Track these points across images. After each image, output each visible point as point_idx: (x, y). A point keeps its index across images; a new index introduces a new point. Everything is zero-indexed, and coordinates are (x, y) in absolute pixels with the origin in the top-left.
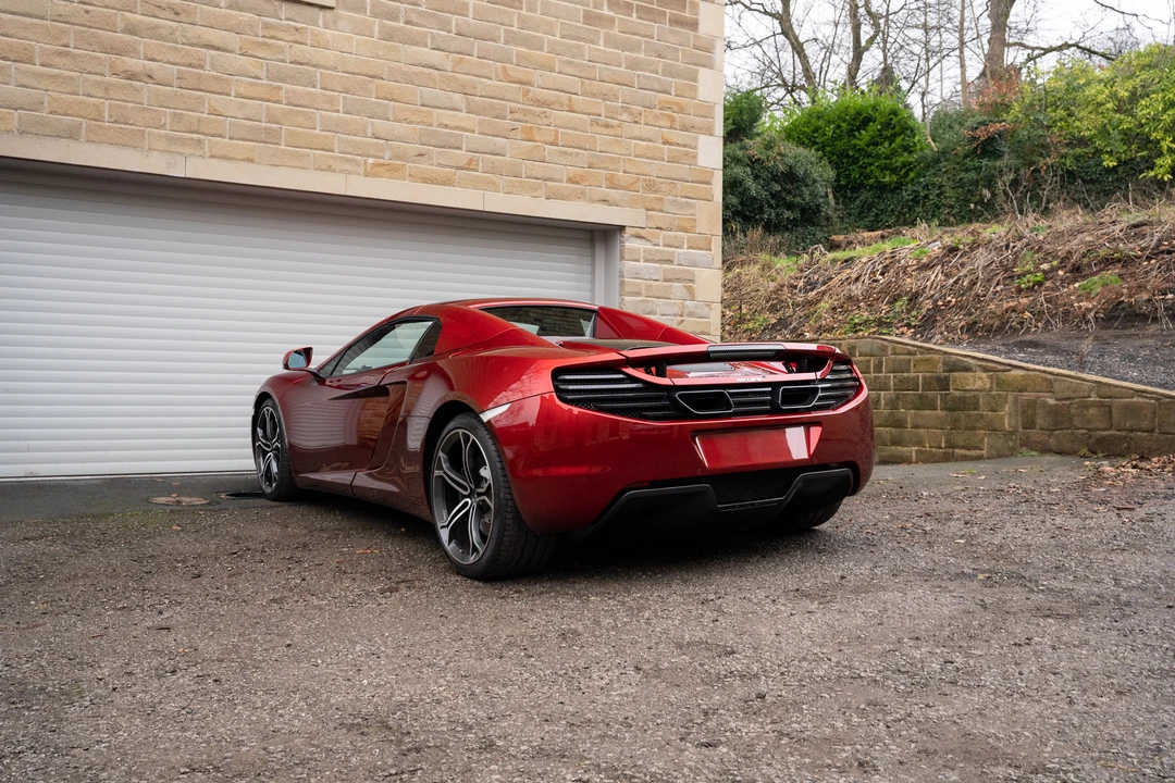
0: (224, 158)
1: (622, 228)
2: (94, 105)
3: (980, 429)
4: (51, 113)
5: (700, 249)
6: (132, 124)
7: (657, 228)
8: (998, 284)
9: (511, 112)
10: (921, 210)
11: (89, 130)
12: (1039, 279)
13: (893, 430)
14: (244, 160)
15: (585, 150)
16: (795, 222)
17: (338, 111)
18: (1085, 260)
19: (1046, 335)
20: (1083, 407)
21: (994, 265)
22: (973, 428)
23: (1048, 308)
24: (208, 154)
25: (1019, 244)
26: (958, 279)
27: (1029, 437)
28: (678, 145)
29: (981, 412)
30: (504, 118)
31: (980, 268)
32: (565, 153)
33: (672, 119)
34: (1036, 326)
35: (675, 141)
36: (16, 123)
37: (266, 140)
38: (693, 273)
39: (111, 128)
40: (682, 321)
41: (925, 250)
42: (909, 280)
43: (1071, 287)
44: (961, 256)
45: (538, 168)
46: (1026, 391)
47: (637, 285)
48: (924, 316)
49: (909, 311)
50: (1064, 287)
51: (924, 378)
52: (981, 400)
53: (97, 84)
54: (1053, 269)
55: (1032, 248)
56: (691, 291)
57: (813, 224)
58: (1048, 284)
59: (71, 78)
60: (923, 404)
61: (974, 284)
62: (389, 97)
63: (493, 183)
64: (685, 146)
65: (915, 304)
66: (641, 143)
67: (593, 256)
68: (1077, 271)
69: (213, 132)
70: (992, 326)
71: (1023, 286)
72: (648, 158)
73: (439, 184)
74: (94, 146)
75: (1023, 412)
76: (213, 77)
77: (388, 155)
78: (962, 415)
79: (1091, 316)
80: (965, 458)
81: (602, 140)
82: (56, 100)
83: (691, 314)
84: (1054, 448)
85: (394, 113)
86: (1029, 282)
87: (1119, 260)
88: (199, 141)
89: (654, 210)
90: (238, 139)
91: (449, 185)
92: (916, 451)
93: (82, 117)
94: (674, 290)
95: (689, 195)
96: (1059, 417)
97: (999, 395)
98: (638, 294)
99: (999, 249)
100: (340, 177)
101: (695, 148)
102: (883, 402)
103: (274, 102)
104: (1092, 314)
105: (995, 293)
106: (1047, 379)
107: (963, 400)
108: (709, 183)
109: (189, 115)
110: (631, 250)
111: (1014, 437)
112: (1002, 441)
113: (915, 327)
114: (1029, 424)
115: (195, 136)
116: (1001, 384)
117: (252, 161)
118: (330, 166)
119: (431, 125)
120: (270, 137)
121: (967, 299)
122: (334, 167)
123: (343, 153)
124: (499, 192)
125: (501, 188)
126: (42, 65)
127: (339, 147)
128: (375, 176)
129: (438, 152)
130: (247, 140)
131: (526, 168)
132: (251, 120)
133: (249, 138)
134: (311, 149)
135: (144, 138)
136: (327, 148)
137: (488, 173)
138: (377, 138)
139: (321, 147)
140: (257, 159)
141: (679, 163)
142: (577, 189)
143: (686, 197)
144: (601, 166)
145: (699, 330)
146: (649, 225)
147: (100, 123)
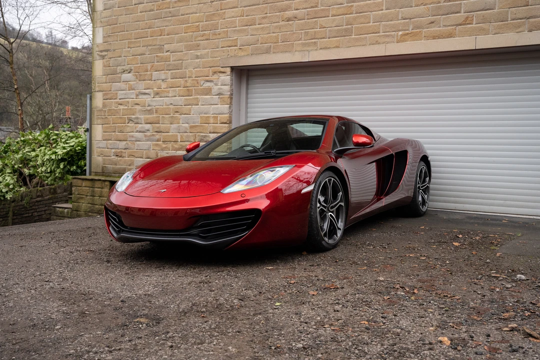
0: (326, 48)
2: (275, 36)
4: (261, 44)
6: (289, 42)
11: (274, 48)
14: (334, 47)
17: (382, 10)
24: (319, 48)
36: (250, 51)
37: (345, 35)
39: (281, 45)
53: (276, 27)
59: (267, 27)
63: (484, 29)
69: (321, 37)
73: (444, 38)
74: (274, 54)
76: (322, 10)
77: (411, 27)
82: (262, 38)
85: (415, 1)
88: (315, 42)
90: (332, 37)
91: (451, 37)
93: (271, 43)
100: (382, 47)
103: (349, 14)
109: (311, 32)
115: (313, 41)
117: (337, 47)
118: (377, 41)
119: (439, 2)
120: (348, 33)
122: (379, 41)
123: (385, 32)
124: (488, 34)
125: (491, 31)
126: (258, 25)
127: (382, 30)
128: (403, 41)
129: (444, 18)
130: (336, 37)
131: (511, 13)
132: (338, 26)
133: (337, 35)
134: (368, 34)
135: (293, 47)
136: (376, 32)
137: (480, 23)
138: (404, 19)
139: (372, 32)
140: (341, 45)
147: (277, 44)
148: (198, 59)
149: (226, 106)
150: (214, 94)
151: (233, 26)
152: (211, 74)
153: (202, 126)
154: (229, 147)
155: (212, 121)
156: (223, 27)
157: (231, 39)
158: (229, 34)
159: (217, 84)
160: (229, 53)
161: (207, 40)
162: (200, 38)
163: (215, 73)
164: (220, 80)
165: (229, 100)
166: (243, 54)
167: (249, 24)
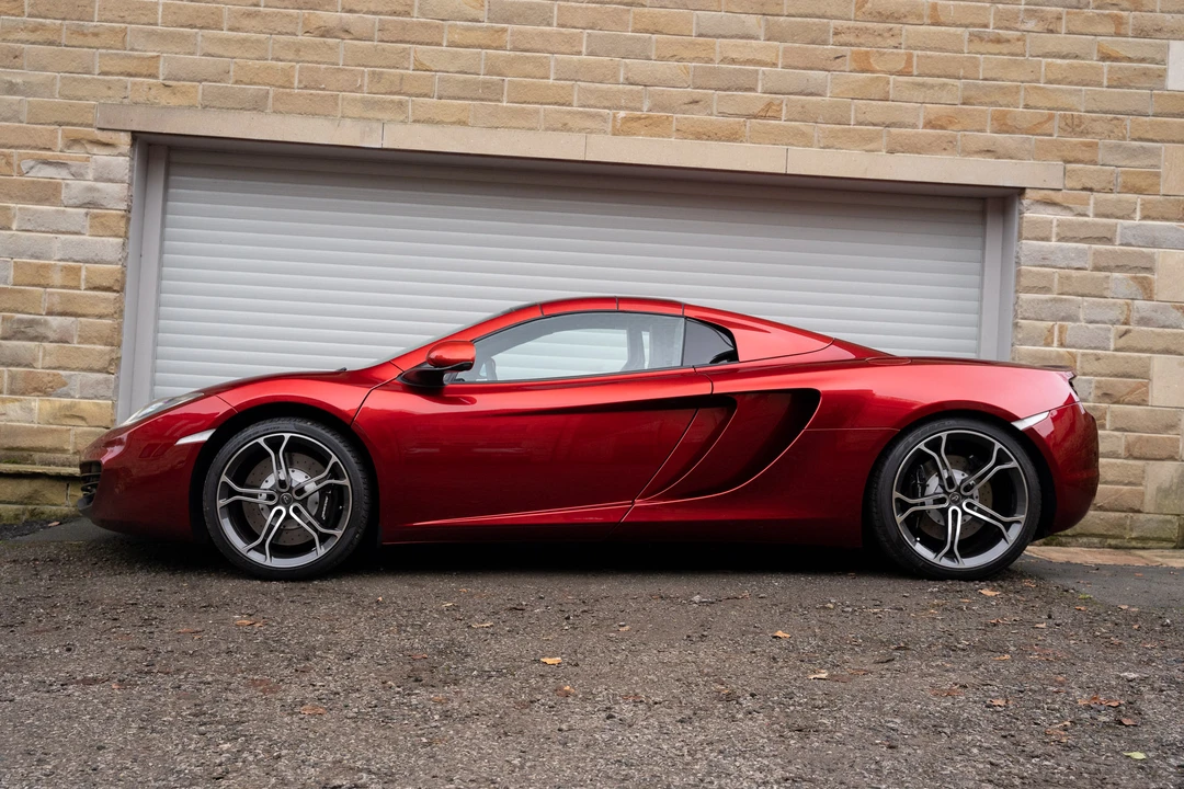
0: (430, 122)
1: (1021, 191)
2: (283, 69)
4: (236, 82)
5: (1167, 219)
6: (324, 89)
7: (1084, 189)
9: (836, 34)
11: (277, 99)
14: (454, 123)
15: (959, 78)
17: (579, 53)
24: (411, 119)
28: (1130, 60)
30: (825, 42)
32: (923, 85)
33: (1118, 21)
35: (1124, 53)
36: (200, 97)
37: (483, 96)
38: (1151, 257)
39: (300, 95)
40: (1126, 332)
45: (876, 110)
47: (1044, 275)
53: (287, 45)
56: (1147, 291)
59: (258, 41)
62: (651, 28)
63: (803, 134)
64: (1143, 60)
66: (1059, 61)
67: (983, 234)
69: (419, 92)
72: (1070, 83)
73: (720, 140)
74: (279, 117)
76: (422, 24)
77: (646, 105)
81: (988, 61)
82: (242, 68)
83: (1144, 321)
85: (657, 49)
88: (401, 103)
89: (1078, 161)
90: (449, 98)
91: (735, 140)
93: (269, 85)
94: (1112, 285)
95: (1148, 136)
98: (1045, 290)
100: (578, 138)
101: (1163, 62)
103: (496, 49)
109: (389, 74)
110: (1034, 223)
115: (397, 98)
117: (463, 123)
118: (565, 124)
119: (711, 61)
120: (490, 93)
122: (570, 124)
123: (584, 106)
124: (811, 146)
125: (816, 141)
126: (230, 30)
127: (579, 100)
128: (627, 134)
129: (719, 97)
130: (459, 98)
131: (856, 111)
132: (466, 73)
133: (461, 95)
134: (542, 104)
135: (337, 104)
136: (562, 101)
137: (796, 121)
138: (632, 84)
139: (555, 101)
140: (471, 121)
141: (1130, 87)
142: (940, 137)
143: (1141, 139)
144: (987, 100)
145: (1161, 345)
146: (1069, 185)
147: (288, 90)
148: (15, 94)
149: (111, 239)
150: (71, 202)
151: (146, 20)
152: (60, 143)
153: (20, 291)
154: (114, 356)
155: (57, 278)
156: (108, 15)
157: (136, 53)
158: (128, 38)
159: (82, 175)
160: (129, 93)
161: (51, 43)
162: (23, 36)
163: (75, 142)
164: (92, 165)
165: (122, 224)
166: (174, 101)
167: (199, 22)
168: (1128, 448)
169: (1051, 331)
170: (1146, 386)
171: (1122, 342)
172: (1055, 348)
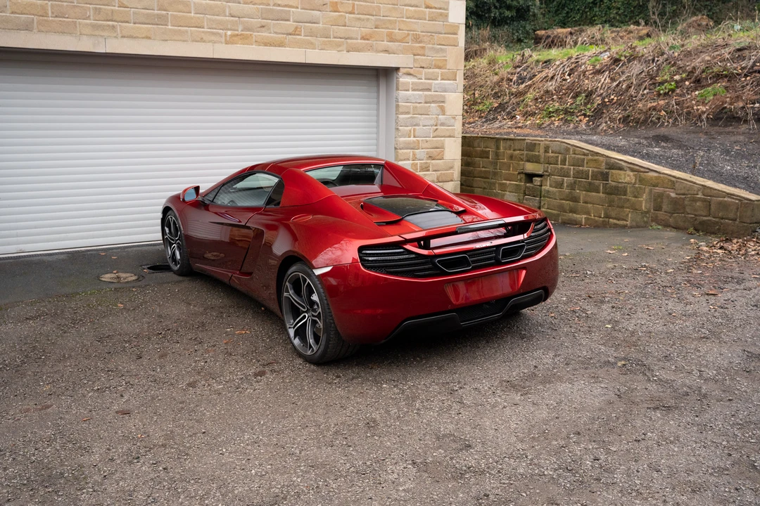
0: (131, 37)
1: (397, 69)
2: (41, 6)
3: (627, 208)
4: (12, 13)
5: (449, 80)
6: (67, 18)
7: (421, 67)
8: (645, 89)
10: (597, 9)
11: (39, 23)
12: (672, 87)
13: (571, 203)
14: (143, 38)
15: (373, 16)
16: (512, 19)
18: (704, 75)
19: (674, 129)
20: (693, 201)
21: (644, 74)
22: (622, 207)
23: (677, 109)
24: (120, 35)
25: (661, 59)
26: (620, 83)
27: (657, 216)
28: (436, 8)
29: (627, 197)
31: (634, 75)
32: (359, 19)
34: (668, 122)
35: (434, 6)
37: (158, 23)
38: (444, 97)
39: (53, 21)
40: (437, 129)
41: (599, 58)
42: (587, 81)
43: (693, 94)
44: (622, 65)
45: (341, 30)
46: (657, 186)
47: (407, 107)
48: (596, 109)
49: (586, 104)
50: (688, 94)
51: (593, 172)
52: (628, 190)
54: (683, 80)
55: (670, 63)
56: (443, 111)
57: (525, 20)
58: (678, 91)
60: (592, 188)
61: (630, 87)
63: (312, 43)
64: (440, 9)
65: (590, 100)
66: (410, 8)
67: (378, 86)
68: (698, 83)
69: (122, 20)
70: (639, 119)
71: (662, 92)
72: (415, 19)
73: (275, 46)
74: (42, 35)
75: (655, 200)
77: (240, 28)
78: (615, 198)
79: (704, 117)
80: (616, 226)
81: (384, 8)
82: (14, 4)
83: (443, 124)
84: (672, 225)
86: (665, 88)
87: (726, 76)
88: (113, 26)
89: (418, 55)
90: (140, 23)
91: (282, 46)
92: (585, 218)
93: (33, 15)
94: (431, 109)
95: (443, 43)
96: (677, 205)
97: (640, 187)
98: (408, 113)
99: (647, 62)
100: (209, 46)
101: (447, 9)
102: (565, 185)
104: (705, 115)
105: (643, 95)
106: (671, 181)
107: (617, 188)
108: (456, 34)
109: (105, 9)
110: (403, 83)
111: (648, 215)
112: (640, 217)
113: (589, 116)
114: (658, 208)
115: (111, 23)
116: (642, 181)
117: (150, 38)
118: (202, 38)
119: (269, 5)
120: (162, 21)
121: (624, 98)
122: (205, 38)
123: (210, 28)
124: (315, 49)
125: (317, 46)
127: (207, 25)
128: (232, 43)
129: (274, 24)
130: (145, 24)
131: (333, 31)
132: (146, 9)
133: (147, 22)
134: (189, 27)
135: (76, 27)
136: (199, 25)
137: (308, 36)
138: (232, 17)
139: (195, 25)
140: (153, 37)
141: (436, 21)
142: (368, 44)
143: (440, 45)
144: (384, 26)
145: (448, 134)
146: (416, 66)
147: (46, 18)
168: (438, 179)
169: (410, 131)
170: (443, 151)
171: (435, 134)
172: (412, 139)
